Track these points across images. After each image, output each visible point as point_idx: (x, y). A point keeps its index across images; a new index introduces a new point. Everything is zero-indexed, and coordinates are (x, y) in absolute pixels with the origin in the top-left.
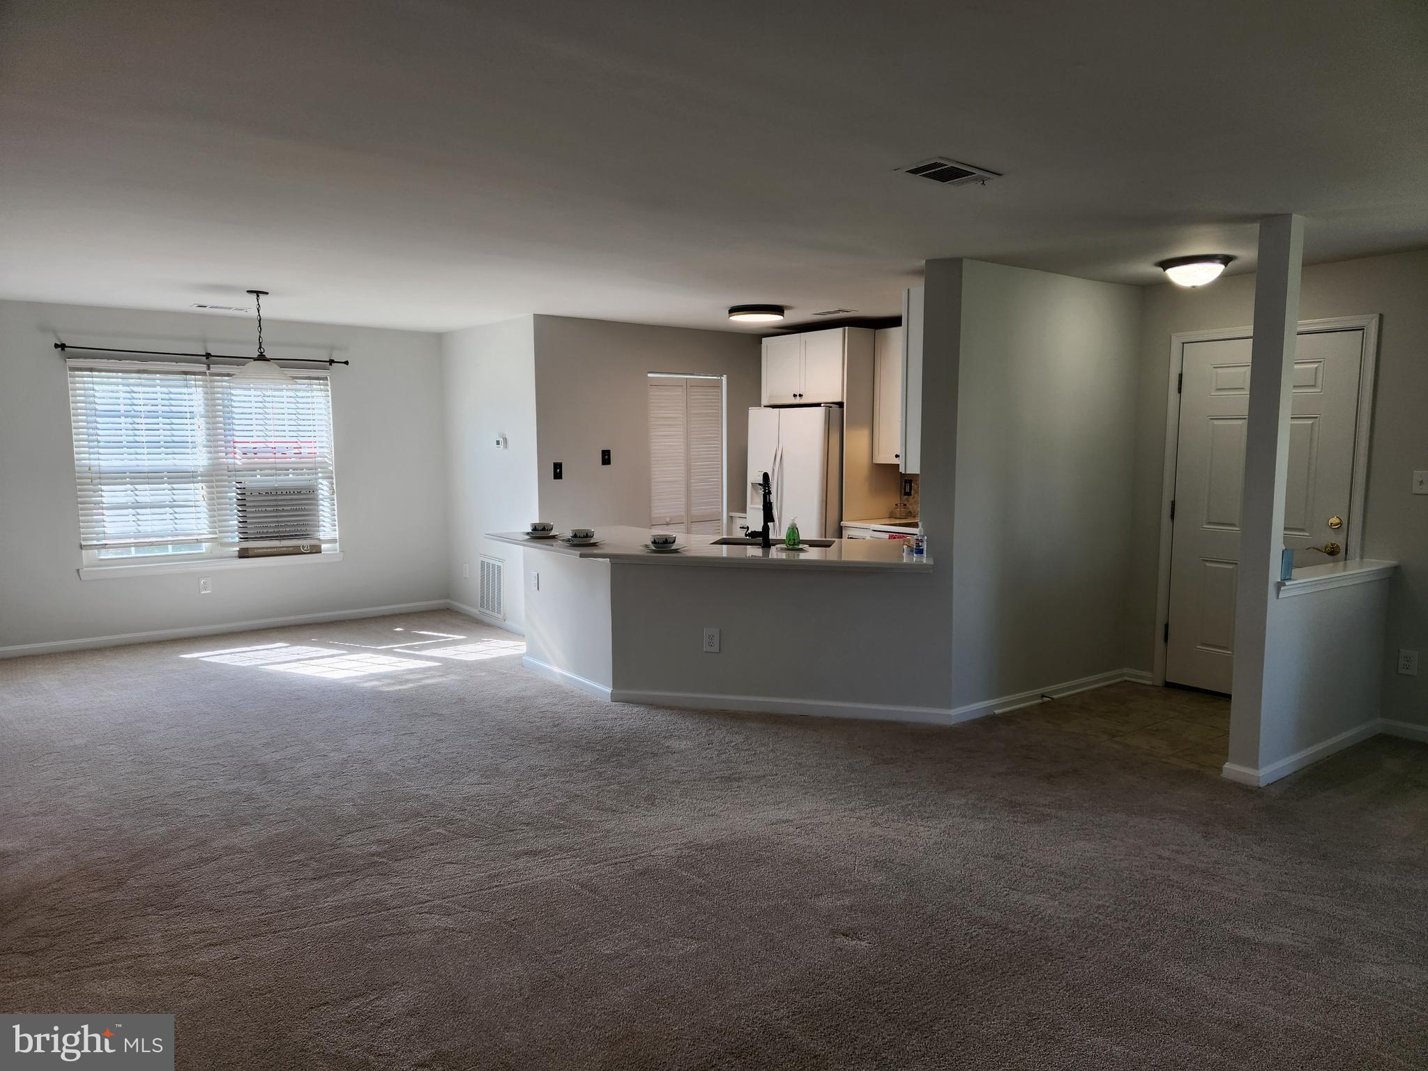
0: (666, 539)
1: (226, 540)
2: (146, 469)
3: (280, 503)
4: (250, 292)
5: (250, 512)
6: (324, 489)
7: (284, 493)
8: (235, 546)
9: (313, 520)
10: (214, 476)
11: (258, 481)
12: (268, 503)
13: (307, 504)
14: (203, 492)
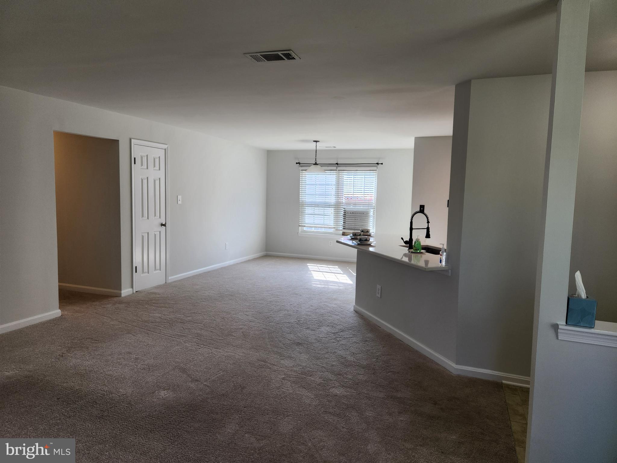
0: (366, 239)
1: (339, 229)
2: (317, 202)
3: (356, 217)
4: (314, 141)
5: (347, 219)
6: (371, 213)
7: (358, 213)
8: (341, 231)
9: (366, 224)
10: (337, 206)
11: (351, 208)
12: (353, 217)
13: (363, 218)
14: (333, 211)
